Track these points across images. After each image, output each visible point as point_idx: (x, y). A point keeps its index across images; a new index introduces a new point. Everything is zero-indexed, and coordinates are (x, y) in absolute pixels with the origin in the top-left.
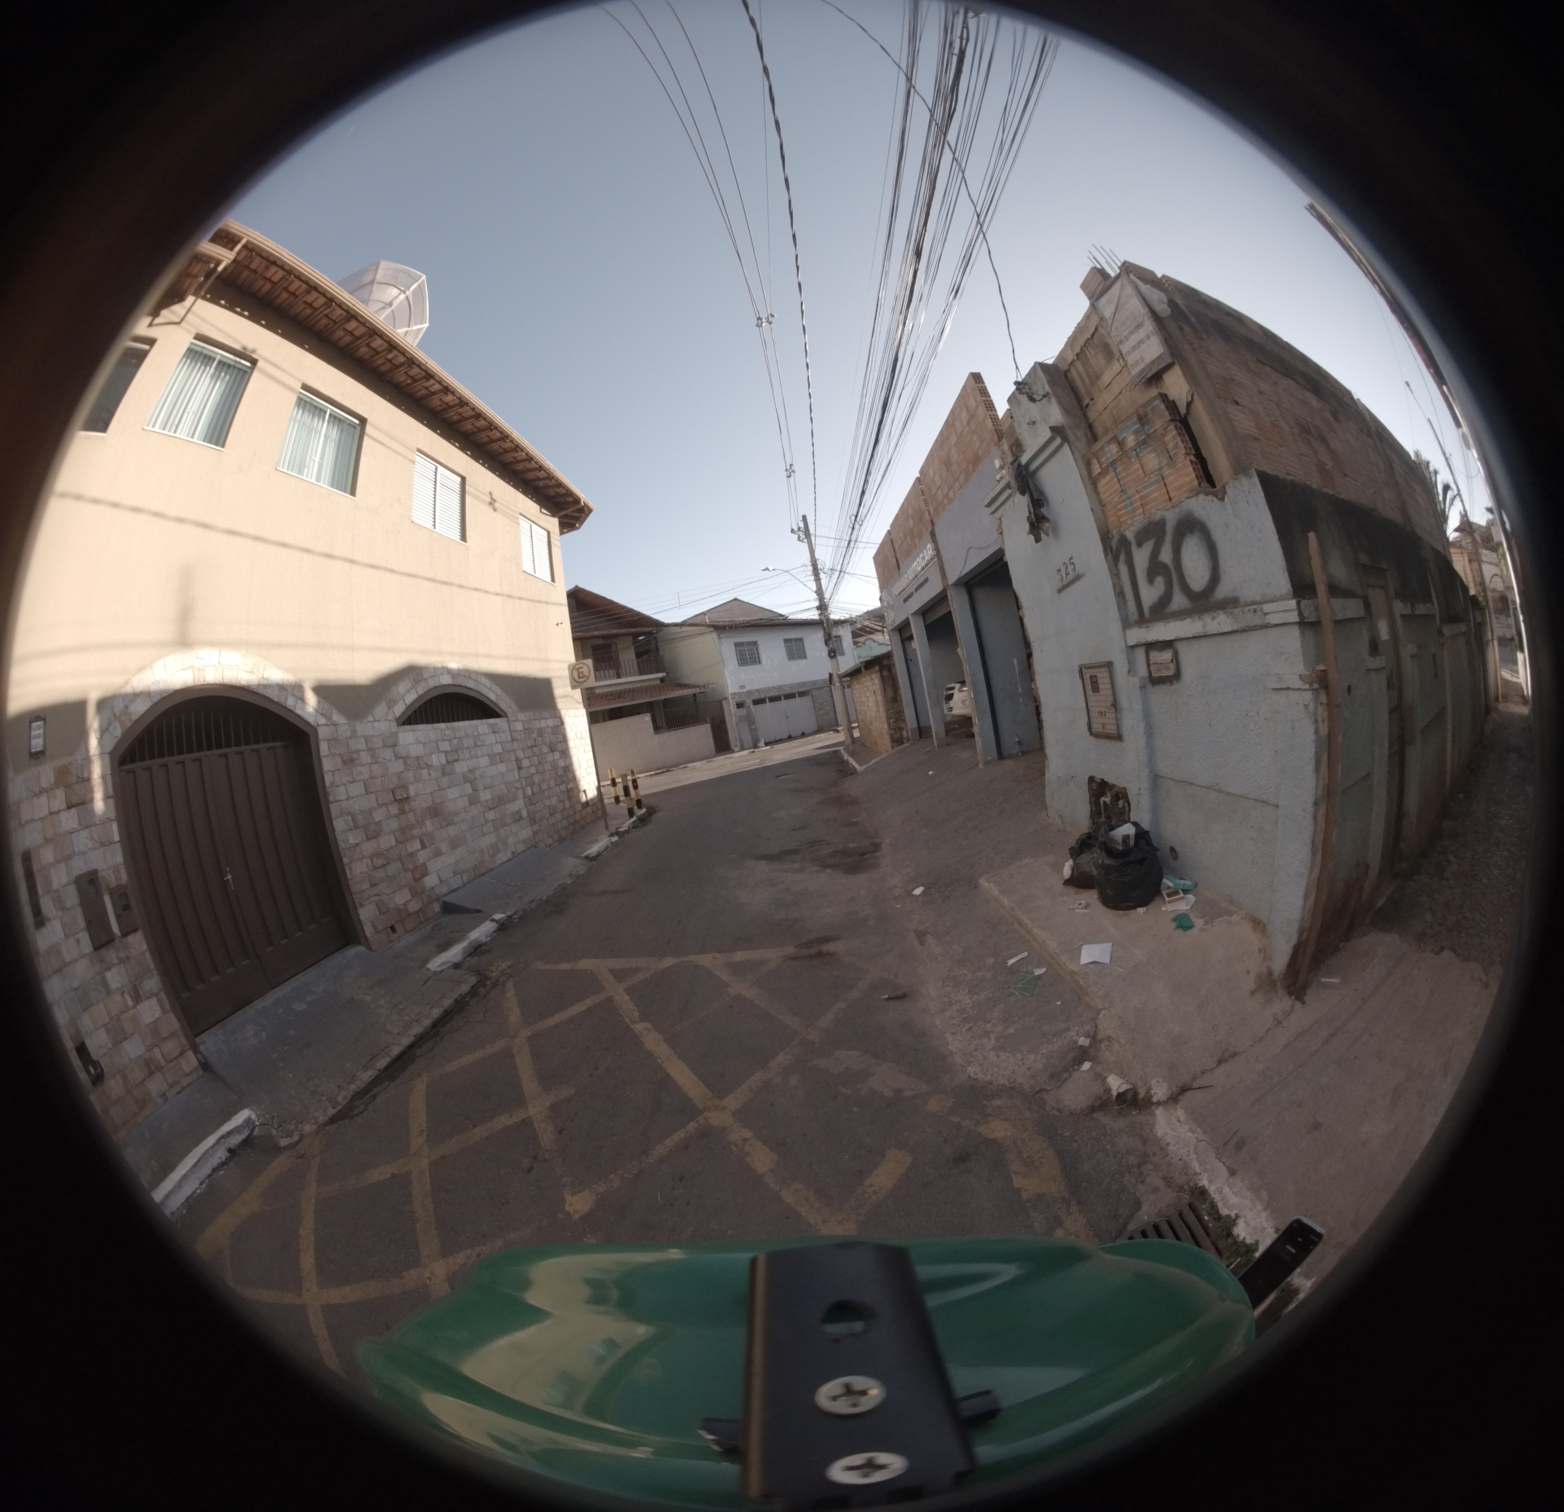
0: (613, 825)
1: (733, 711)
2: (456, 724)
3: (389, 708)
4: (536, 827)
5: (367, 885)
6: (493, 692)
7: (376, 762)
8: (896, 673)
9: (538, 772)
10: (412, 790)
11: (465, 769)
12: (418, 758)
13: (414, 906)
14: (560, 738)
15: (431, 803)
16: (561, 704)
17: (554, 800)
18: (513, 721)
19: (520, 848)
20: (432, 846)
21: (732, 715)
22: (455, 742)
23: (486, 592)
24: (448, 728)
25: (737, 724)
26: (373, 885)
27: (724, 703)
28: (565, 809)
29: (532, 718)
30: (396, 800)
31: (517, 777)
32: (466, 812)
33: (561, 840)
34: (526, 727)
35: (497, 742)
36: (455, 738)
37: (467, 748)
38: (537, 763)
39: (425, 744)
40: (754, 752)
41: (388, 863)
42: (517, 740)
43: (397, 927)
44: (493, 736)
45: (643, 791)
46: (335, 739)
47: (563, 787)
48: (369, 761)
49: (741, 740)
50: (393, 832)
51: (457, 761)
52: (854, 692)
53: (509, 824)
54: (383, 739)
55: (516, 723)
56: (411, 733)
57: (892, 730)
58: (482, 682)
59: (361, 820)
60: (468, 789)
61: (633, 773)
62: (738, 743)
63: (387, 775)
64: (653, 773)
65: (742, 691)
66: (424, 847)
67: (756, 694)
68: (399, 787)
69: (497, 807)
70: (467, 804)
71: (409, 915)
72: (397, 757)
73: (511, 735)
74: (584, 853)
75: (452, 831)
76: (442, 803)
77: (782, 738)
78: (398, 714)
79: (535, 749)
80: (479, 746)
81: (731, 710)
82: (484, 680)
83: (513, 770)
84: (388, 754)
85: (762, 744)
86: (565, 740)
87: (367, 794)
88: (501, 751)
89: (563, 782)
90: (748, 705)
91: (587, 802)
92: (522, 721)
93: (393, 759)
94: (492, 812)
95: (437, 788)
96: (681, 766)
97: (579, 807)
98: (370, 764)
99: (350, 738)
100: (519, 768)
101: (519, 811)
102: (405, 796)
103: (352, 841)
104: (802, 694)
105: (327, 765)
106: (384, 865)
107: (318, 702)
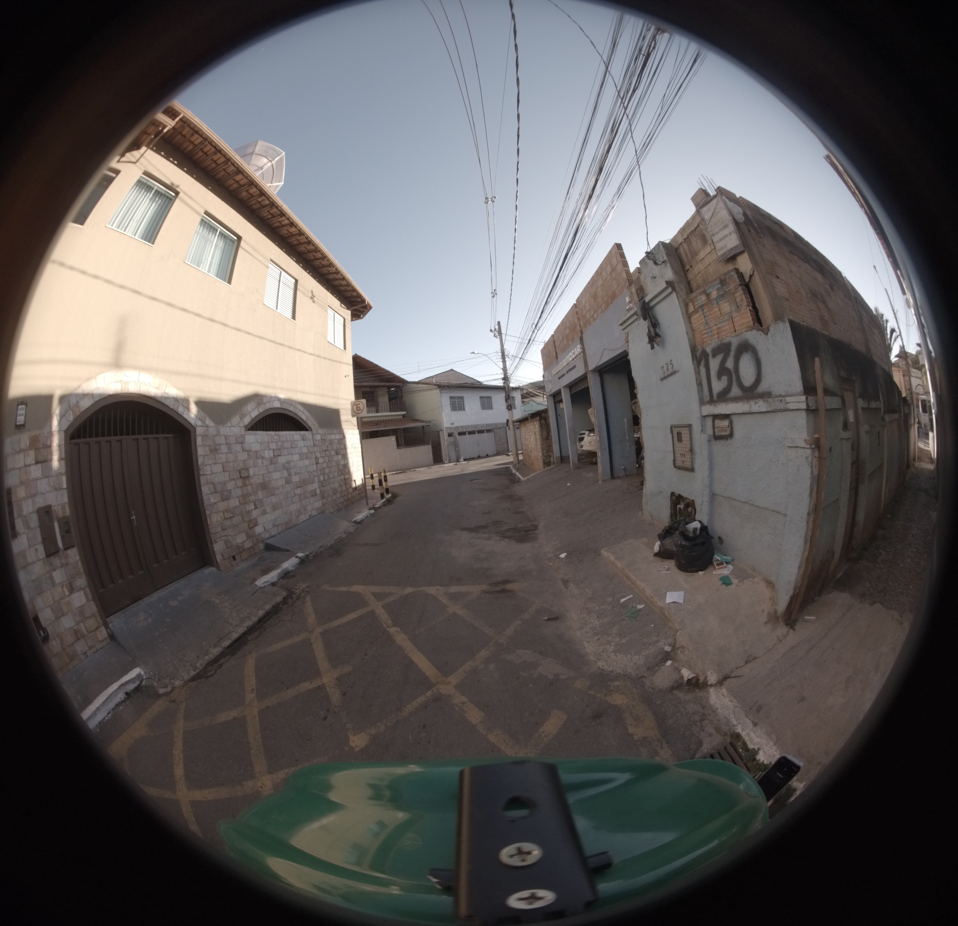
0: (371, 503)
1: (446, 438)
2: (280, 433)
3: (241, 419)
4: (324, 501)
5: (220, 529)
6: (305, 415)
7: (231, 452)
8: (549, 422)
9: (328, 467)
10: (251, 472)
11: (285, 461)
12: (256, 452)
13: (248, 545)
14: (343, 446)
15: (262, 481)
16: (344, 426)
17: (336, 485)
18: (315, 434)
19: (314, 513)
20: (261, 508)
21: (445, 440)
22: (280, 444)
23: (305, 352)
24: (276, 435)
25: (448, 447)
26: (223, 529)
27: (441, 433)
28: (342, 491)
29: (327, 433)
30: (241, 477)
31: (315, 469)
32: (283, 488)
33: (339, 510)
34: (323, 438)
35: (305, 446)
36: (280, 441)
37: (286, 448)
38: (328, 461)
39: (261, 443)
40: (457, 464)
41: (234, 517)
42: (317, 446)
43: (236, 556)
44: (302, 442)
45: (390, 483)
46: (206, 435)
47: (342, 477)
48: (227, 451)
49: (449, 457)
50: (238, 497)
51: (280, 455)
52: (522, 432)
53: (309, 498)
54: (236, 438)
55: (317, 435)
56: (253, 436)
57: (544, 457)
58: (298, 408)
59: (219, 488)
60: (285, 473)
61: (385, 472)
62: (448, 458)
63: (236, 461)
64: (395, 473)
65: (452, 426)
66: (256, 508)
67: (461, 429)
68: (244, 469)
69: (302, 486)
70: (284, 483)
71: (244, 550)
72: (244, 450)
73: (313, 442)
74: (353, 519)
75: (274, 499)
76: (269, 481)
77: (475, 457)
78: (246, 423)
79: (327, 452)
80: (293, 448)
81: (444, 438)
82: (299, 407)
83: (313, 464)
84: (238, 448)
85: (462, 460)
86: (345, 448)
87: (224, 472)
88: (307, 452)
89: (342, 474)
90: (455, 435)
91: (356, 487)
92: (321, 434)
93: (241, 451)
94: (299, 489)
95: (266, 472)
96: (412, 470)
97: (351, 491)
98: (227, 453)
99: (216, 435)
100: (317, 463)
101: (315, 490)
102: (247, 475)
103: (212, 501)
104: (488, 431)
105: (200, 451)
106: (231, 518)
107: (198, 411)
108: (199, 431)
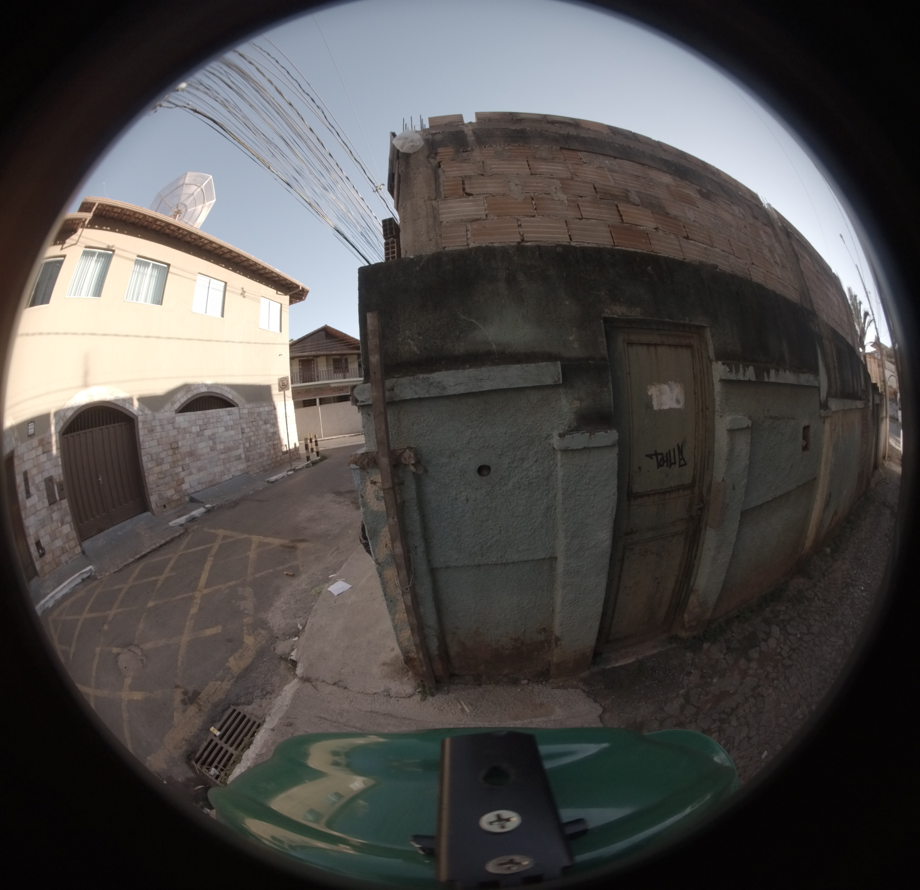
2: (208, 411)
3: (172, 406)
4: (249, 463)
5: (155, 486)
6: (232, 394)
7: (164, 431)
9: (255, 435)
10: (180, 444)
11: (210, 433)
12: (184, 428)
13: (176, 497)
15: (190, 450)
17: (264, 450)
18: (242, 408)
19: (238, 473)
20: (188, 470)
22: (206, 420)
24: (202, 413)
26: (158, 486)
28: (270, 454)
29: (255, 407)
31: (241, 437)
32: (208, 454)
35: (231, 420)
36: (206, 418)
37: (212, 423)
38: (255, 430)
39: (189, 422)
41: (165, 477)
42: (243, 418)
43: (166, 506)
44: (229, 416)
46: (146, 421)
47: (271, 443)
48: (160, 430)
50: (169, 463)
51: (206, 429)
53: (233, 461)
54: (168, 420)
55: (243, 410)
56: (182, 417)
58: (225, 390)
59: (155, 457)
60: (211, 443)
63: (169, 437)
66: (183, 470)
68: (174, 442)
69: (226, 452)
70: (209, 450)
71: (173, 501)
72: (174, 428)
73: (239, 415)
75: (200, 463)
76: (195, 450)
78: (176, 408)
80: (219, 422)
83: (239, 434)
84: (170, 427)
86: (275, 418)
87: (158, 445)
88: (233, 424)
91: (286, 451)
92: (248, 408)
93: (172, 429)
94: (224, 455)
95: (193, 443)
97: (280, 454)
98: (161, 432)
99: (152, 420)
101: (239, 455)
102: (176, 446)
103: (150, 466)
105: (141, 432)
106: (164, 477)
107: (139, 405)
108: (140, 418)
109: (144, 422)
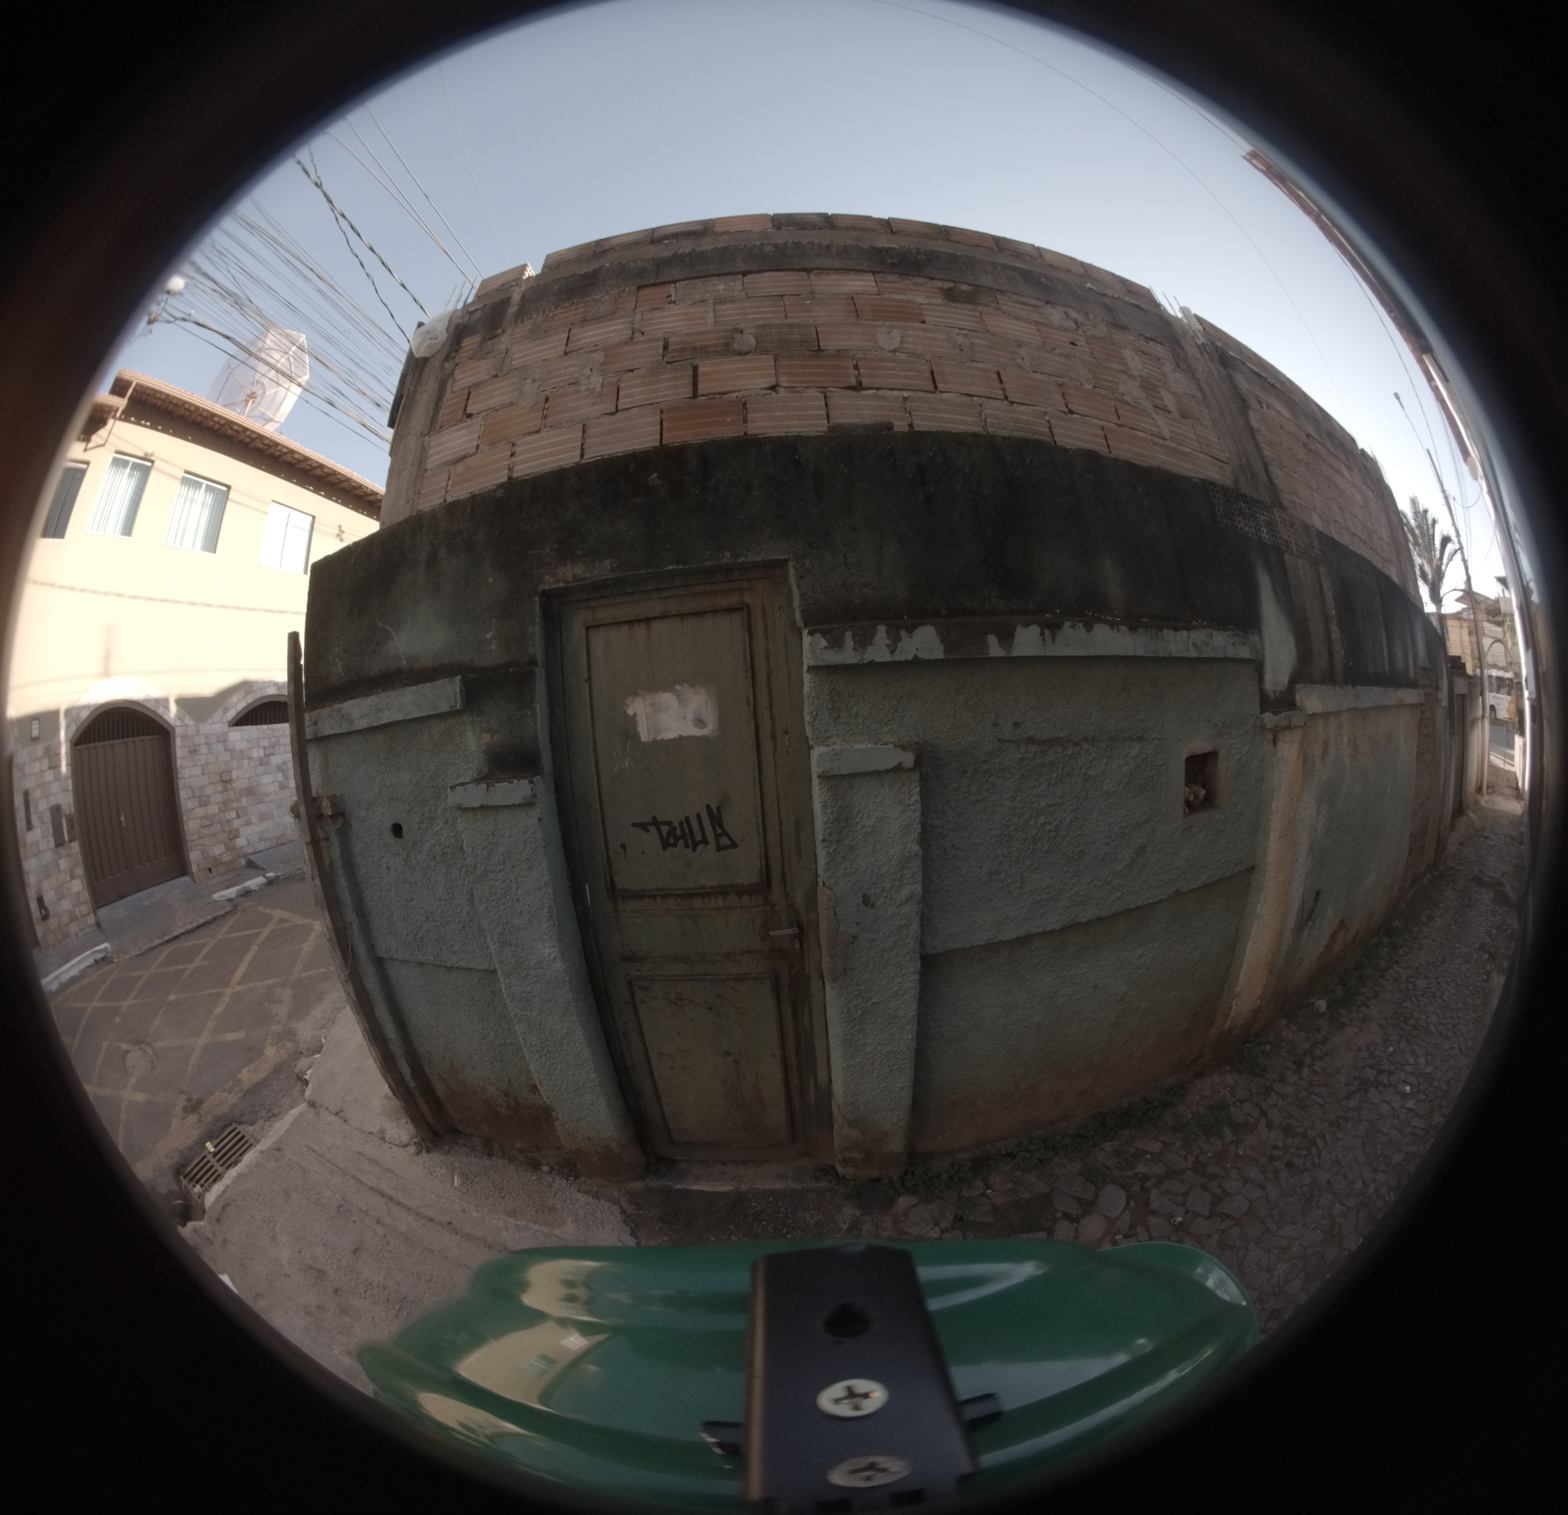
3: (224, 714)
5: (196, 837)
7: (211, 753)
10: (234, 775)
11: (280, 761)
12: (241, 751)
13: (226, 858)
15: (247, 785)
20: (244, 817)
22: (274, 739)
24: (269, 729)
26: (201, 838)
36: (274, 737)
37: (283, 745)
39: (248, 741)
41: (212, 825)
43: (213, 869)
46: (186, 736)
48: (206, 752)
50: (218, 803)
54: (218, 736)
56: (238, 732)
59: (197, 793)
63: (217, 762)
68: (225, 772)
71: (222, 863)
72: (226, 750)
76: (256, 786)
78: (229, 718)
84: (220, 747)
87: (203, 775)
93: (223, 751)
95: (254, 775)
98: (207, 754)
99: (195, 735)
102: (229, 778)
103: (190, 806)
105: (180, 753)
106: (208, 826)
107: (178, 710)
108: (178, 731)
109: (184, 737)
